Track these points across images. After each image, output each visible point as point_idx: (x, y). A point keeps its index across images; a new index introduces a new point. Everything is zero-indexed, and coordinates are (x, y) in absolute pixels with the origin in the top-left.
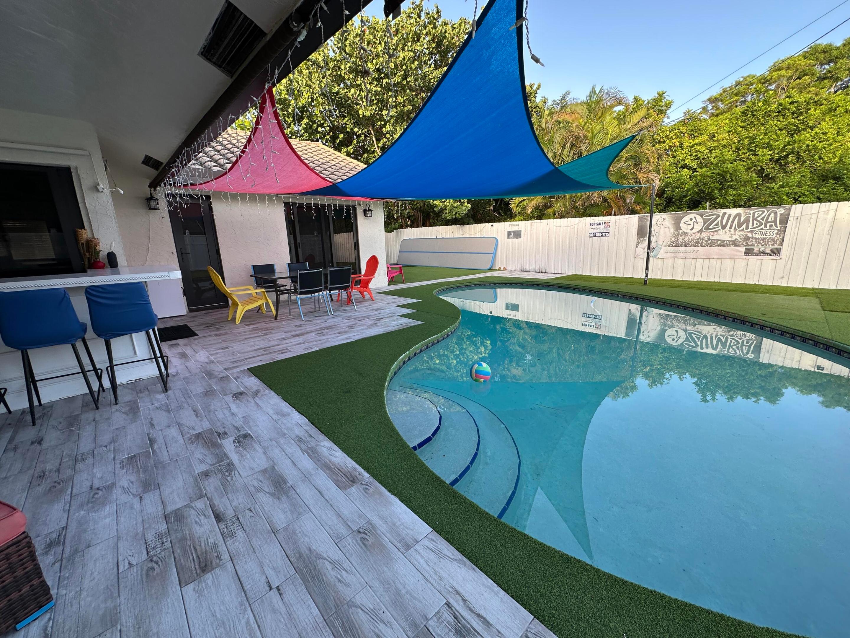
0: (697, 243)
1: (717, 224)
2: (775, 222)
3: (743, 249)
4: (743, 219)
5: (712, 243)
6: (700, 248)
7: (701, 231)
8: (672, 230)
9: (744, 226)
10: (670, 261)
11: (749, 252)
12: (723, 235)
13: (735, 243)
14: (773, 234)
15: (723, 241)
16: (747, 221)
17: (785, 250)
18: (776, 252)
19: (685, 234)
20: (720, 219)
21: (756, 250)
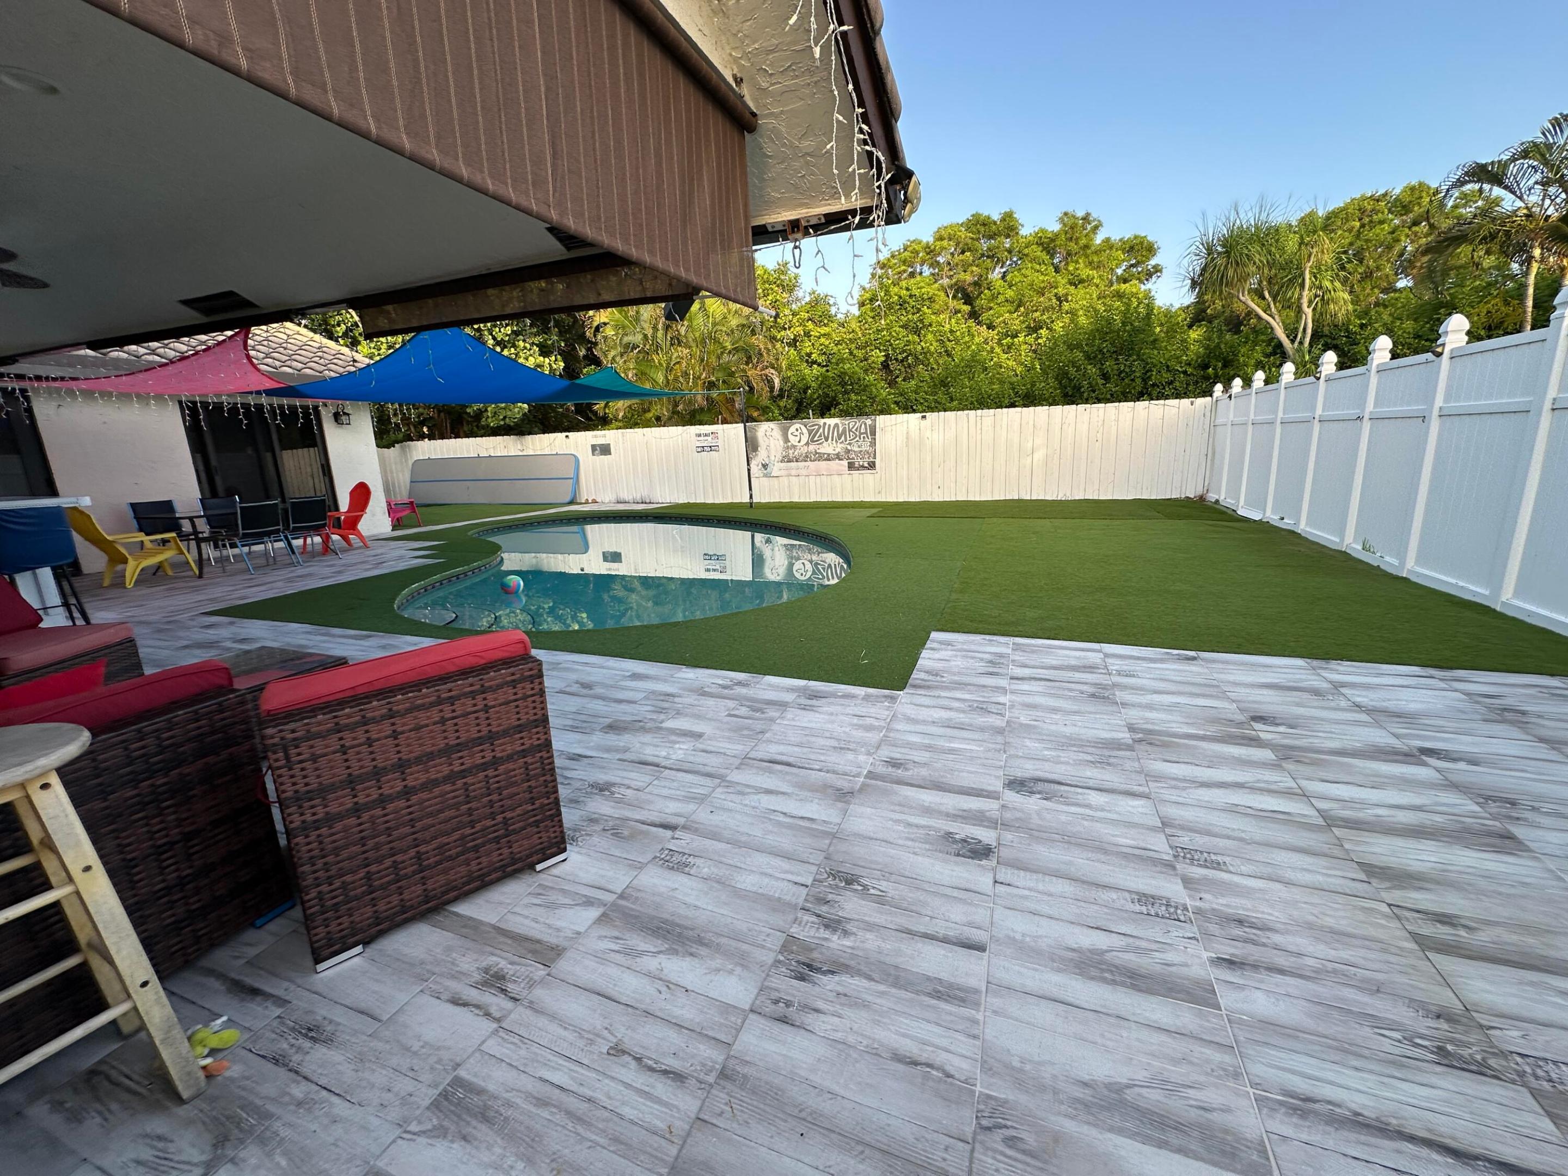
0: (806, 458)
1: (820, 436)
2: (866, 433)
3: (845, 463)
4: (841, 429)
5: (820, 457)
6: (809, 463)
7: (807, 444)
8: (782, 443)
9: (843, 438)
10: (785, 479)
11: (851, 466)
12: (828, 448)
13: (838, 457)
14: (866, 447)
15: (829, 455)
16: (844, 431)
17: (878, 462)
18: (872, 466)
19: (794, 447)
20: (821, 430)
21: (857, 465)
